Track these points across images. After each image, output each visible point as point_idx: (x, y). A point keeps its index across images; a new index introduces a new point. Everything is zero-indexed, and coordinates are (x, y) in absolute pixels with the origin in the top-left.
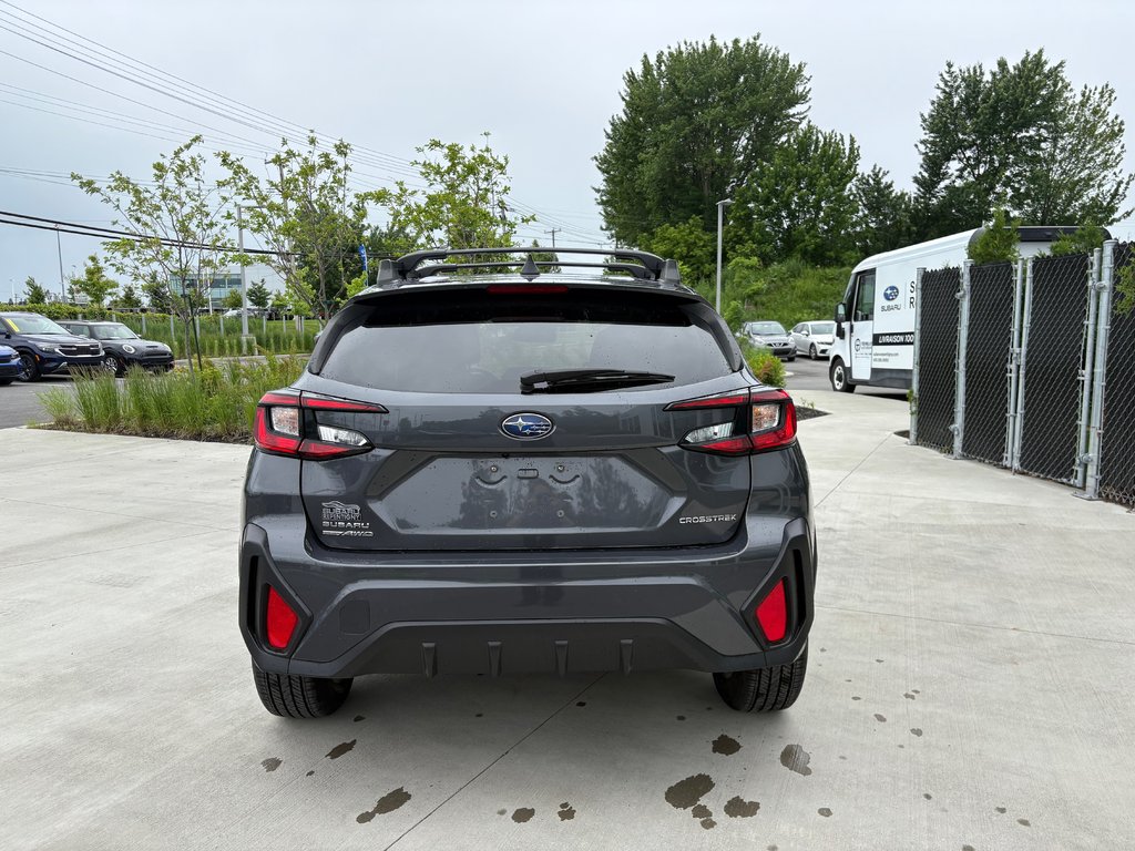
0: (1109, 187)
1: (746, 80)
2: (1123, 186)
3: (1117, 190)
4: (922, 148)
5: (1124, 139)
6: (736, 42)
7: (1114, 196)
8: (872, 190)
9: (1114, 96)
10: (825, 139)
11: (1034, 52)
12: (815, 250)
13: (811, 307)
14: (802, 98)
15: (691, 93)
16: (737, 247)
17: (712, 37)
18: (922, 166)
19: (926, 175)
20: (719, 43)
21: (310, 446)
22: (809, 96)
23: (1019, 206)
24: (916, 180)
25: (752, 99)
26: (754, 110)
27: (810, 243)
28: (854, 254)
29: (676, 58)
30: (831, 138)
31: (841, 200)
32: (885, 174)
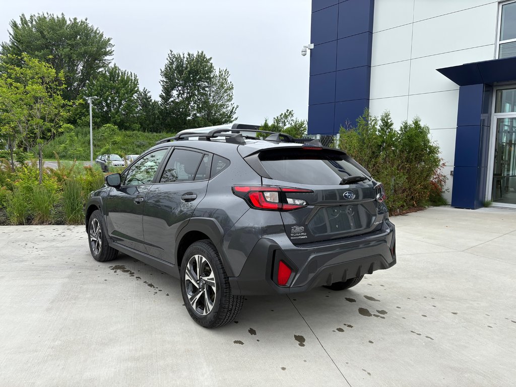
0: (230, 108)
1: (80, 38)
2: (235, 109)
3: (232, 110)
4: (162, 83)
5: (233, 91)
6: (75, 19)
7: (232, 112)
8: (143, 98)
9: (229, 73)
10: (122, 73)
11: (200, 52)
12: (120, 122)
13: (121, 148)
14: (110, 53)
15: (52, 39)
16: (82, 118)
17: (62, 14)
18: (162, 91)
19: (164, 94)
20: (67, 18)
21: (285, 206)
22: (113, 53)
23: (200, 112)
24: (161, 96)
25: (85, 47)
26: (86, 52)
27: (118, 118)
28: (137, 125)
29: (42, 20)
30: (125, 73)
31: (130, 101)
32: (148, 92)
